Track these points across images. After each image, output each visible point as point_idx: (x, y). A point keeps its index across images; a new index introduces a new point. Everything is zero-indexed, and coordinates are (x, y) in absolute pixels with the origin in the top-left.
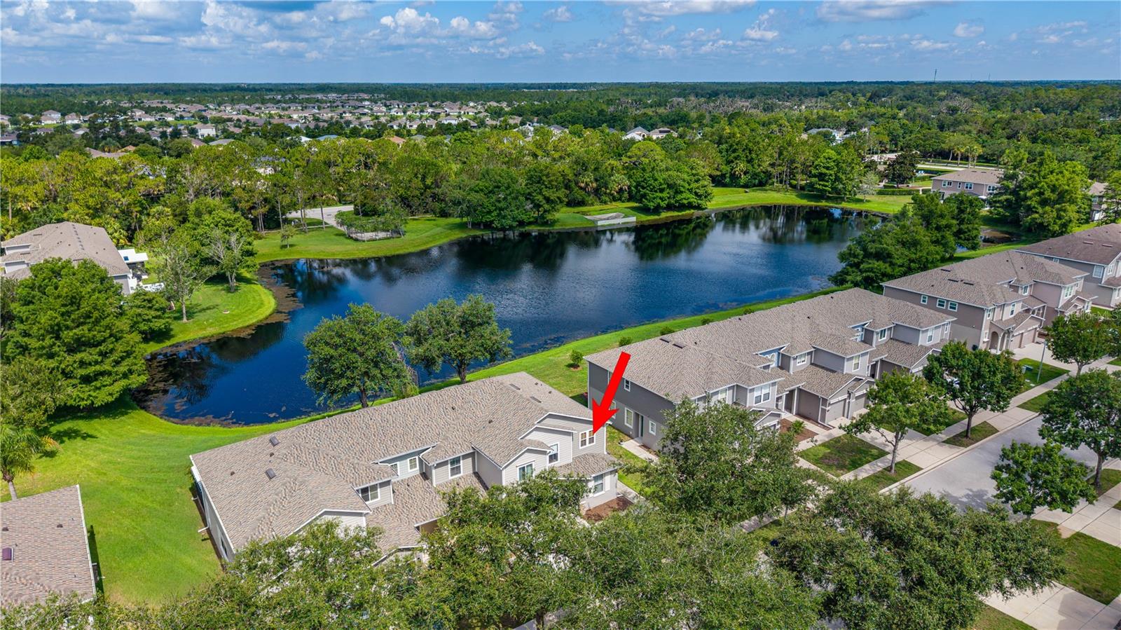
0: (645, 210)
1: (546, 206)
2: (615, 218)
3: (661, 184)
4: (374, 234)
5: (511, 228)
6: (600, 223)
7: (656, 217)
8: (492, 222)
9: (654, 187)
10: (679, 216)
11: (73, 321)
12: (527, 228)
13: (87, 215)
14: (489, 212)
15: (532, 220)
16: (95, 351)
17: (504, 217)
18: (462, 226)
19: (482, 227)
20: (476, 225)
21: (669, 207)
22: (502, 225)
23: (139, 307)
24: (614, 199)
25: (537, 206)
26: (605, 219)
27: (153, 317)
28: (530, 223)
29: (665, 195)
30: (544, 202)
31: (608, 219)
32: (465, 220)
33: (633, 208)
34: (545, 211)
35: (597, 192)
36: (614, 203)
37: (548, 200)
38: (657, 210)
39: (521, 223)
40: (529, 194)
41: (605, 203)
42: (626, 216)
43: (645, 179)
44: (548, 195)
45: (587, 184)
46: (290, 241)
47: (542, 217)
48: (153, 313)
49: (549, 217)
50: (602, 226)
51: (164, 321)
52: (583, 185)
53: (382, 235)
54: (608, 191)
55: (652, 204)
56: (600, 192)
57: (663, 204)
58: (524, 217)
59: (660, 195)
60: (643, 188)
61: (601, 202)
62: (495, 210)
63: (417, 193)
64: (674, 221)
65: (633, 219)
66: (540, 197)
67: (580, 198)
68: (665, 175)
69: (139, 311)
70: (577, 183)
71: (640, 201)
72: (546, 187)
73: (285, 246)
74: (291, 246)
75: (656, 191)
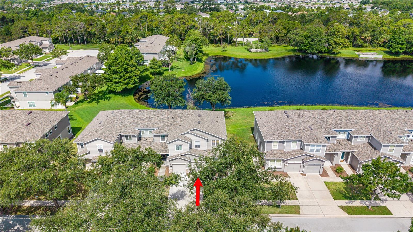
0: (390, 53)
1: (334, 46)
2: (372, 55)
3: (402, 41)
4: (256, 50)
5: (315, 54)
6: (360, 56)
7: (396, 57)
8: (306, 50)
9: (398, 42)
10: (410, 58)
11: (116, 64)
12: (323, 54)
13: (168, 33)
14: (306, 46)
15: (327, 51)
16: (119, 74)
17: (312, 49)
18: (294, 51)
19: (303, 52)
20: (300, 51)
21: (405, 53)
22: (311, 52)
23: (153, 64)
24: (380, 46)
25: (330, 45)
26: (366, 55)
27: (156, 68)
28: (325, 53)
29: (403, 47)
30: (333, 43)
31: (368, 55)
32: (296, 48)
33: (385, 52)
34: (333, 48)
35: (371, 42)
36: (379, 48)
37: (336, 43)
38: (397, 54)
39: (321, 52)
40: (328, 39)
41: (374, 47)
42: (379, 55)
43: (394, 38)
44: (336, 41)
45: (365, 38)
46: (225, 49)
47: (331, 50)
48: (156, 67)
49: (335, 50)
50: (361, 58)
51: (159, 70)
52: (363, 38)
53: (259, 50)
54: (377, 42)
55: (394, 50)
56: (373, 42)
57: (401, 51)
58: (323, 50)
59: (401, 46)
60: (392, 42)
61: (372, 47)
62: (309, 45)
63: (283, 35)
64: (407, 60)
65: (381, 57)
66: (332, 41)
67: (360, 44)
68: (406, 37)
69: (152, 65)
70: (360, 37)
71: (388, 48)
72: (336, 37)
73: (223, 51)
74: (226, 51)
75: (398, 44)
